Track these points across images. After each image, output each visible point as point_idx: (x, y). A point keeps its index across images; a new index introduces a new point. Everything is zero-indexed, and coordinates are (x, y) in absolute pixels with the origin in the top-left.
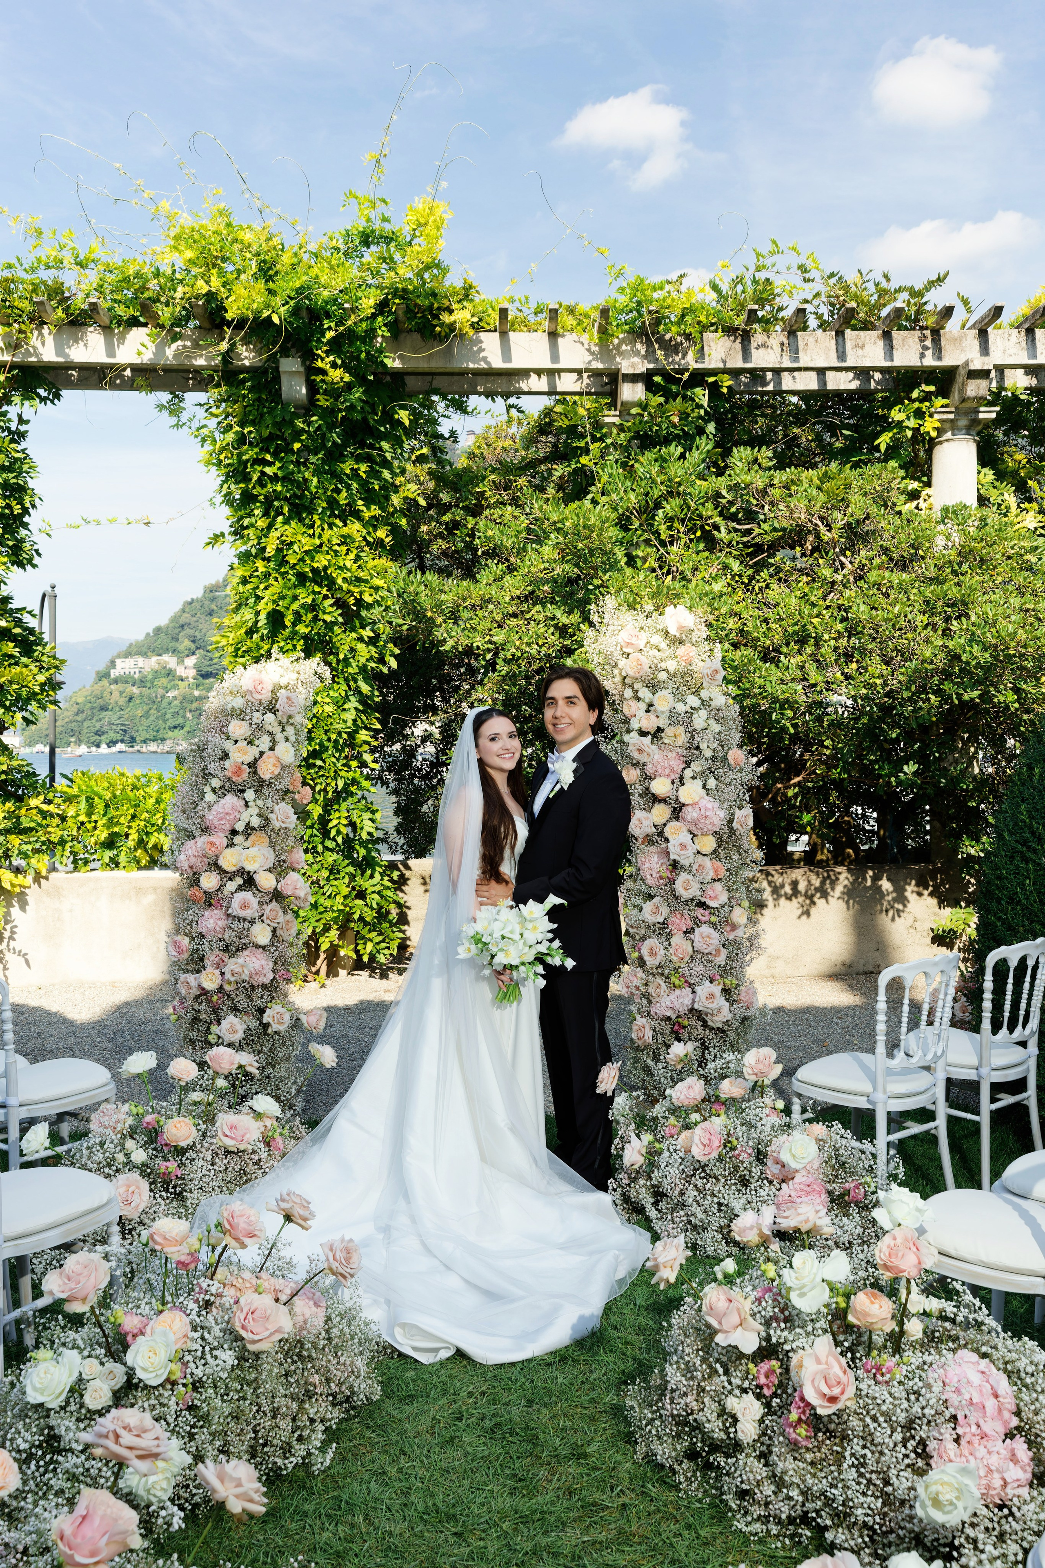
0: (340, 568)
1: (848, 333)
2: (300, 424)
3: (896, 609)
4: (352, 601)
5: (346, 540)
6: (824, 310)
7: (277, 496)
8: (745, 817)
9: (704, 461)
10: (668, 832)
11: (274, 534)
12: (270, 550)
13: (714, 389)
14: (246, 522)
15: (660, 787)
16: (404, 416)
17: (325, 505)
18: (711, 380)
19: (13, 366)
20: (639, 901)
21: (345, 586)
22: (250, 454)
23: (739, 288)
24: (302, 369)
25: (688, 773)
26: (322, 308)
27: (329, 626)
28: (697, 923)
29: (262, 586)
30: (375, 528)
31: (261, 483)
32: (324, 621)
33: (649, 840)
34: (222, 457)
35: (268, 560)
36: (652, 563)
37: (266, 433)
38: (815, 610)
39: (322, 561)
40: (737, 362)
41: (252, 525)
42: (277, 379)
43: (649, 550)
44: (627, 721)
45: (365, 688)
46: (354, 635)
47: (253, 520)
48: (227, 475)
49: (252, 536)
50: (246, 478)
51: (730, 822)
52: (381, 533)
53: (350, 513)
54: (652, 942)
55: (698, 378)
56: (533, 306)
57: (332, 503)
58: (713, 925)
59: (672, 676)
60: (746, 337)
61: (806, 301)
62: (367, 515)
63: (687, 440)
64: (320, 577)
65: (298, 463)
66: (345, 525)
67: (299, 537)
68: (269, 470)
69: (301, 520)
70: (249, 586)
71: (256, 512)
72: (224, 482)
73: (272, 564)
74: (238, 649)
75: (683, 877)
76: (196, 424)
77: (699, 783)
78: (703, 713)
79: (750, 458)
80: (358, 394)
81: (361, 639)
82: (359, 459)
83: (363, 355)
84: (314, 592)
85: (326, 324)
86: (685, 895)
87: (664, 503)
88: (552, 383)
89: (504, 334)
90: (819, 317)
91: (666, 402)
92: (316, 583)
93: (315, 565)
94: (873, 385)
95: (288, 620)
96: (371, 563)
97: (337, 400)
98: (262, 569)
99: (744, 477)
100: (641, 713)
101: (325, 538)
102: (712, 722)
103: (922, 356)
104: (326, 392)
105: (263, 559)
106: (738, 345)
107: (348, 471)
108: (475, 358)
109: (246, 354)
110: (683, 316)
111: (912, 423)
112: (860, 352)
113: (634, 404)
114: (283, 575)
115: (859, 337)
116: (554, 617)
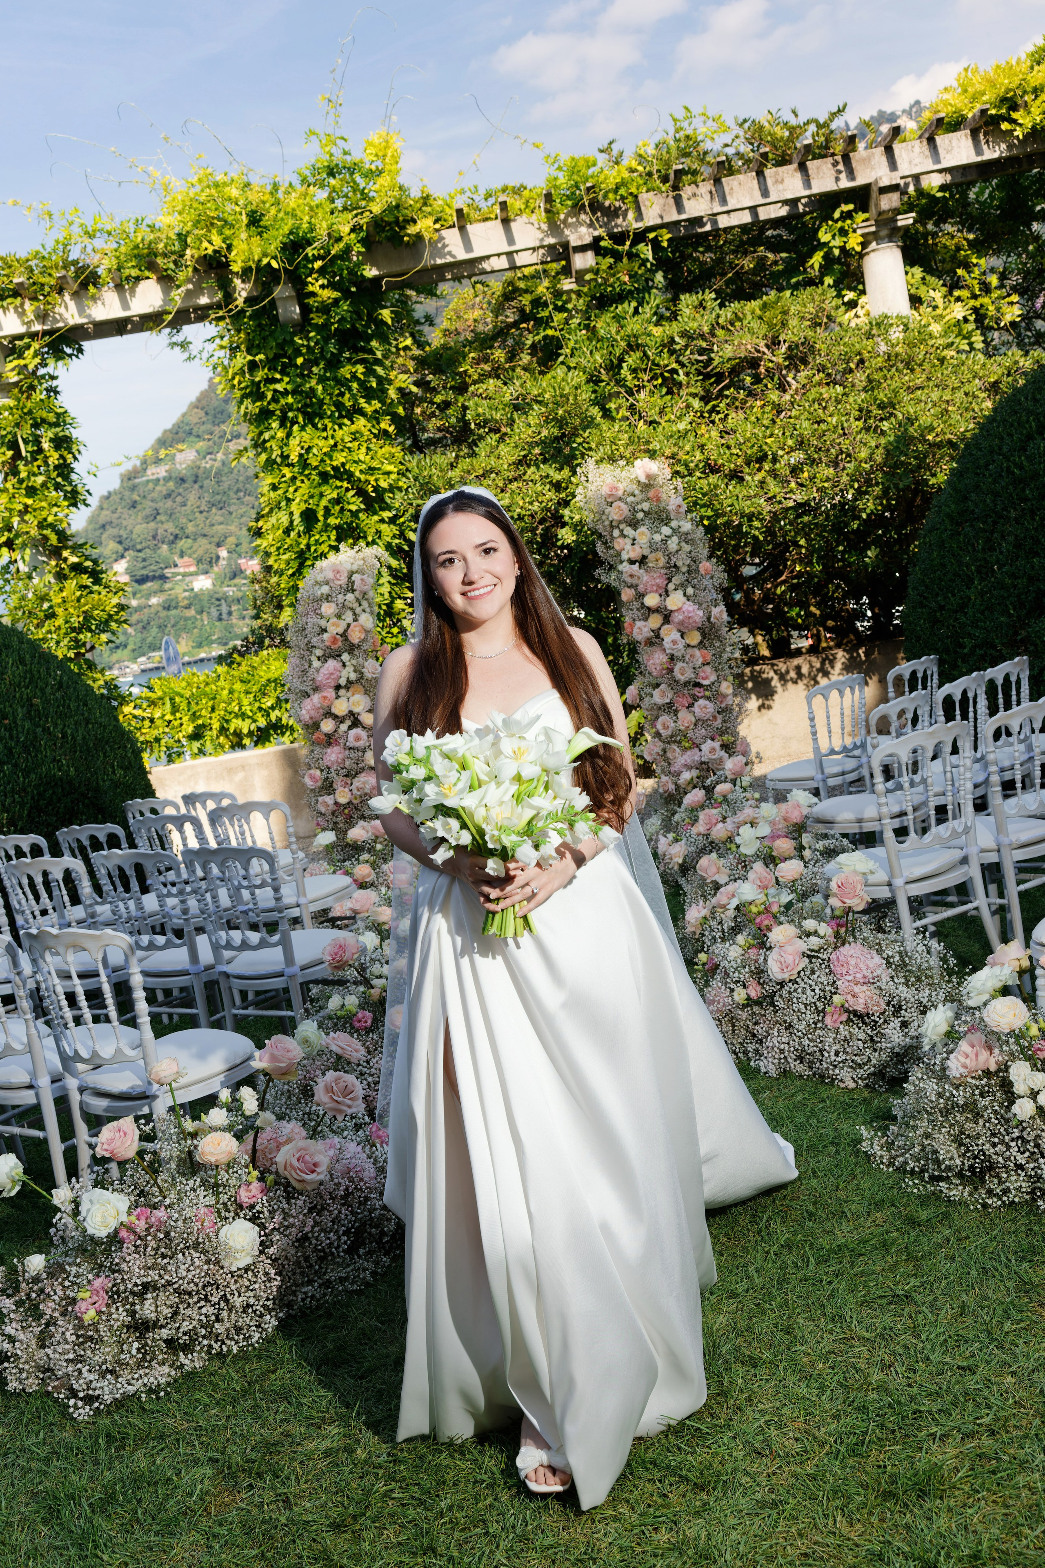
0: (355, 462)
1: (768, 172)
2: (299, 341)
4: (370, 488)
5: (356, 436)
6: (745, 150)
7: (290, 407)
8: (720, 613)
10: (662, 633)
11: (294, 442)
12: (294, 458)
13: (656, 244)
14: (266, 436)
15: (652, 600)
16: (386, 314)
17: (333, 408)
18: (652, 235)
19: (45, 333)
20: (648, 690)
21: (363, 477)
22: (260, 375)
23: (663, 150)
24: (295, 295)
25: (671, 586)
27: (354, 514)
28: (696, 698)
29: (291, 489)
30: (378, 420)
31: (275, 400)
32: (350, 511)
34: (236, 382)
35: (293, 465)
36: (623, 412)
37: (271, 356)
39: (339, 458)
40: (673, 216)
41: (273, 437)
42: (273, 304)
43: (620, 401)
44: (619, 554)
46: (376, 518)
47: (272, 432)
48: (243, 397)
49: (274, 447)
50: (261, 397)
51: (709, 618)
52: (384, 424)
53: (355, 412)
54: (665, 719)
55: (640, 237)
56: (482, 192)
57: (339, 406)
58: (708, 698)
59: (647, 514)
60: (677, 192)
61: (726, 145)
62: (369, 410)
63: (638, 295)
64: (341, 473)
65: (302, 376)
66: (353, 423)
67: (316, 441)
68: (279, 387)
69: (315, 426)
70: (280, 492)
71: (274, 425)
72: (242, 402)
73: (296, 469)
74: (278, 549)
75: (680, 665)
76: (205, 355)
77: (680, 593)
78: (675, 539)
79: (696, 303)
80: (345, 306)
81: (382, 521)
82: (355, 363)
83: (344, 271)
84: (337, 487)
86: (682, 678)
87: (627, 358)
88: (511, 261)
89: (462, 229)
91: (615, 263)
92: (338, 479)
93: (335, 463)
94: (801, 210)
95: (320, 514)
96: (381, 452)
97: (328, 315)
98: (289, 475)
99: (692, 322)
100: (628, 547)
101: (338, 438)
102: (683, 544)
103: (837, 179)
104: (318, 310)
105: (288, 465)
106: (671, 200)
107: (348, 375)
108: (441, 254)
110: (617, 188)
111: (838, 242)
112: (780, 187)
113: (587, 271)
114: (308, 476)
115: (777, 173)
116: (547, 476)
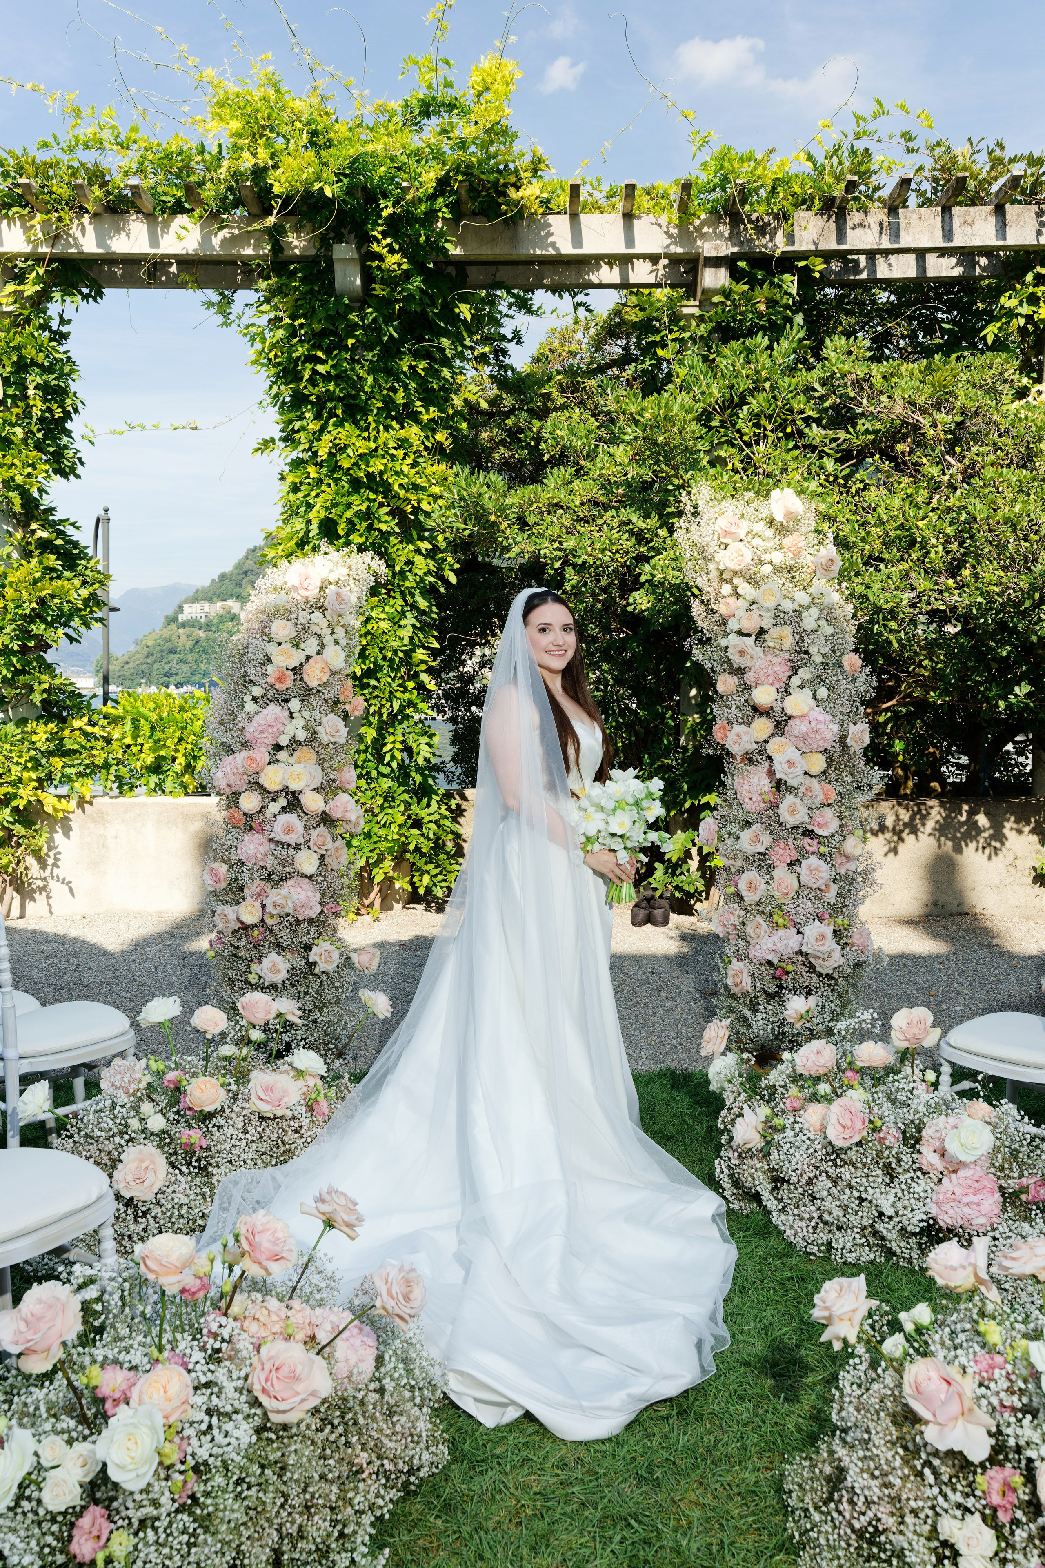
0: (397, 473)
1: (956, 210)
2: (354, 317)
3: (1017, 508)
4: (409, 509)
5: (403, 443)
6: (927, 186)
7: (330, 396)
8: (860, 733)
9: (794, 352)
10: (771, 748)
11: (326, 437)
12: (323, 454)
13: (805, 277)
14: (297, 425)
15: (764, 696)
16: (465, 311)
17: (380, 405)
18: (802, 264)
19: (53, 259)
20: (734, 828)
21: (402, 493)
22: (301, 350)
23: (835, 160)
24: (356, 256)
25: (796, 681)
26: (378, 186)
27: (385, 536)
28: (803, 853)
29: (313, 493)
30: (434, 431)
31: (312, 381)
32: (380, 530)
33: (749, 759)
34: (272, 356)
35: (321, 465)
36: (736, 463)
37: (317, 327)
38: (921, 513)
39: (377, 465)
40: (830, 244)
41: (303, 428)
42: (330, 266)
43: (733, 450)
44: (724, 622)
45: (423, 604)
46: (411, 547)
47: (304, 423)
48: (277, 375)
49: (303, 440)
50: (297, 378)
51: (843, 738)
52: (441, 436)
53: (407, 415)
54: (751, 875)
55: (787, 262)
56: (605, 188)
57: (389, 403)
58: (823, 856)
59: (778, 570)
60: (841, 216)
62: (425, 418)
63: (775, 331)
64: (376, 483)
65: (352, 361)
66: (402, 427)
67: (353, 440)
68: (321, 369)
69: (356, 423)
70: (300, 495)
71: (308, 415)
72: (274, 383)
73: (324, 470)
75: (789, 800)
76: (245, 322)
77: (807, 692)
78: (814, 612)
79: (845, 349)
80: (417, 282)
81: (418, 551)
82: (416, 355)
83: (422, 239)
84: (368, 499)
85: (383, 203)
86: (791, 821)
87: (750, 399)
88: (624, 275)
89: (574, 217)
90: (921, 194)
91: (752, 289)
92: (372, 490)
93: (370, 470)
94: (978, 271)
95: (342, 529)
96: (429, 470)
97: (393, 290)
98: (313, 475)
99: (841, 366)
100: (741, 613)
101: (380, 441)
102: (823, 622)
103: (1039, 233)
104: (383, 282)
105: (316, 464)
106: (832, 225)
107: (405, 369)
108: (542, 242)
109: (296, 243)
110: (774, 188)
111: (1025, 310)
112: (969, 230)
113: (716, 292)
114: (336, 481)
115: (967, 213)
116: (629, 522)
